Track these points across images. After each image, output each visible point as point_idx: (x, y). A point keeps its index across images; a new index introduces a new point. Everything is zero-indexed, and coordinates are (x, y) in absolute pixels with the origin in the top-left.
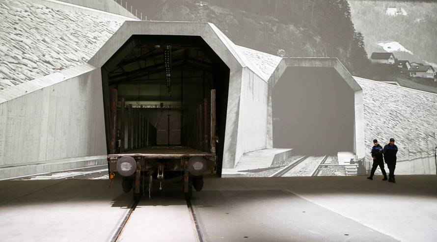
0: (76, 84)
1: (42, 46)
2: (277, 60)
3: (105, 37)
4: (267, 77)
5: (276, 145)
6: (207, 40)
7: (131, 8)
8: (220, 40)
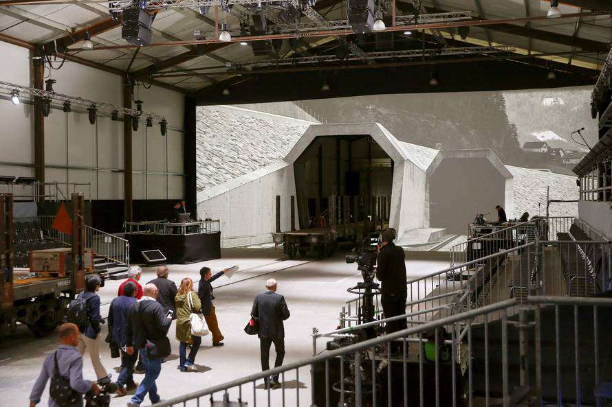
0: (274, 178)
2: (435, 152)
3: (296, 139)
4: (425, 168)
5: (432, 225)
6: (375, 137)
7: (314, 114)
8: (386, 137)
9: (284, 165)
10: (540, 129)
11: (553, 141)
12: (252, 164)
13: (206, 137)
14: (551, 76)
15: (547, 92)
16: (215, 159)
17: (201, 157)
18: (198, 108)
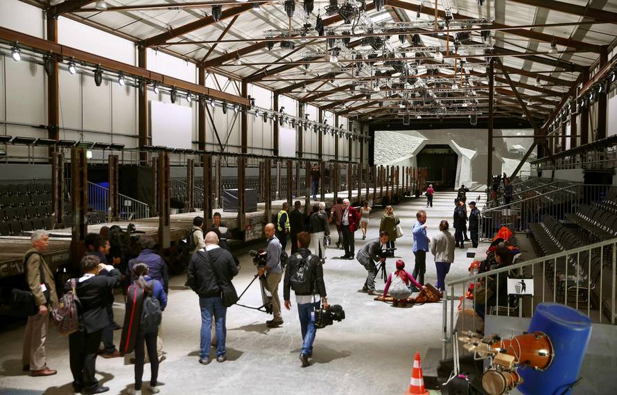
0: (408, 161)
1: (398, 149)
2: (475, 152)
3: (417, 146)
4: (471, 158)
5: (473, 181)
6: (451, 146)
7: (426, 135)
8: (455, 146)
9: (413, 156)
10: (516, 144)
11: (521, 149)
12: (399, 155)
13: (379, 144)
14: (520, 124)
15: (518, 130)
16: (383, 153)
17: (376, 152)
18: (376, 132)
